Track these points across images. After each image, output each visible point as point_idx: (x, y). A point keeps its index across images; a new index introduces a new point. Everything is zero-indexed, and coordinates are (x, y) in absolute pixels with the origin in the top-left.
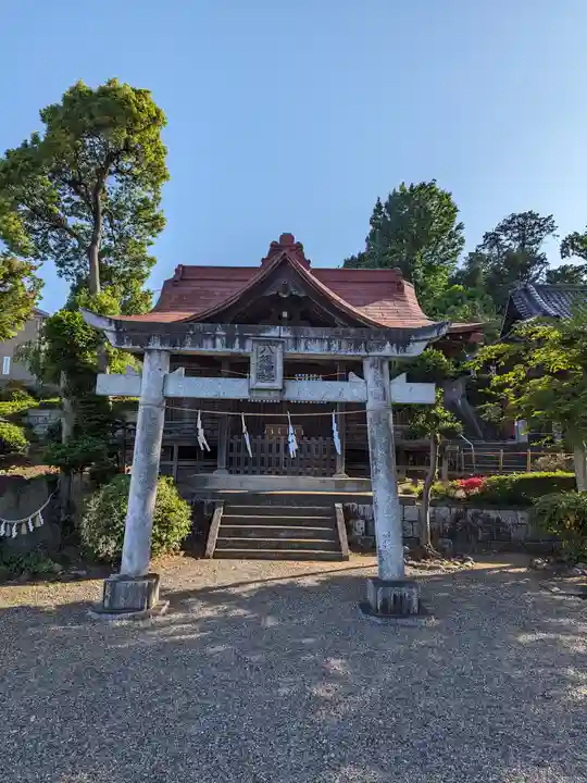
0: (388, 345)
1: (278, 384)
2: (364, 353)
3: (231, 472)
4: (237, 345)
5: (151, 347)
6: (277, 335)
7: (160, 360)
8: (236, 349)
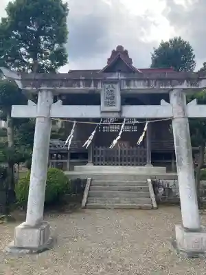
0: (185, 81)
1: (117, 108)
2: (170, 87)
3: (94, 165)
4: (93, 85)
5: (41, 88)
6: (117, 78)
7: (47, 96)
8: (92, 87)
